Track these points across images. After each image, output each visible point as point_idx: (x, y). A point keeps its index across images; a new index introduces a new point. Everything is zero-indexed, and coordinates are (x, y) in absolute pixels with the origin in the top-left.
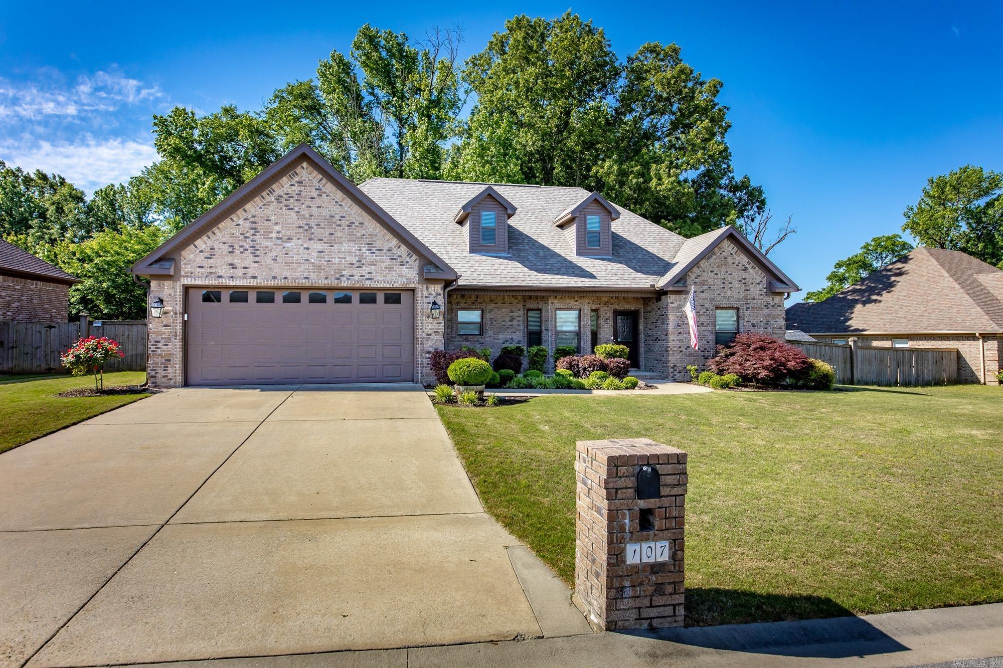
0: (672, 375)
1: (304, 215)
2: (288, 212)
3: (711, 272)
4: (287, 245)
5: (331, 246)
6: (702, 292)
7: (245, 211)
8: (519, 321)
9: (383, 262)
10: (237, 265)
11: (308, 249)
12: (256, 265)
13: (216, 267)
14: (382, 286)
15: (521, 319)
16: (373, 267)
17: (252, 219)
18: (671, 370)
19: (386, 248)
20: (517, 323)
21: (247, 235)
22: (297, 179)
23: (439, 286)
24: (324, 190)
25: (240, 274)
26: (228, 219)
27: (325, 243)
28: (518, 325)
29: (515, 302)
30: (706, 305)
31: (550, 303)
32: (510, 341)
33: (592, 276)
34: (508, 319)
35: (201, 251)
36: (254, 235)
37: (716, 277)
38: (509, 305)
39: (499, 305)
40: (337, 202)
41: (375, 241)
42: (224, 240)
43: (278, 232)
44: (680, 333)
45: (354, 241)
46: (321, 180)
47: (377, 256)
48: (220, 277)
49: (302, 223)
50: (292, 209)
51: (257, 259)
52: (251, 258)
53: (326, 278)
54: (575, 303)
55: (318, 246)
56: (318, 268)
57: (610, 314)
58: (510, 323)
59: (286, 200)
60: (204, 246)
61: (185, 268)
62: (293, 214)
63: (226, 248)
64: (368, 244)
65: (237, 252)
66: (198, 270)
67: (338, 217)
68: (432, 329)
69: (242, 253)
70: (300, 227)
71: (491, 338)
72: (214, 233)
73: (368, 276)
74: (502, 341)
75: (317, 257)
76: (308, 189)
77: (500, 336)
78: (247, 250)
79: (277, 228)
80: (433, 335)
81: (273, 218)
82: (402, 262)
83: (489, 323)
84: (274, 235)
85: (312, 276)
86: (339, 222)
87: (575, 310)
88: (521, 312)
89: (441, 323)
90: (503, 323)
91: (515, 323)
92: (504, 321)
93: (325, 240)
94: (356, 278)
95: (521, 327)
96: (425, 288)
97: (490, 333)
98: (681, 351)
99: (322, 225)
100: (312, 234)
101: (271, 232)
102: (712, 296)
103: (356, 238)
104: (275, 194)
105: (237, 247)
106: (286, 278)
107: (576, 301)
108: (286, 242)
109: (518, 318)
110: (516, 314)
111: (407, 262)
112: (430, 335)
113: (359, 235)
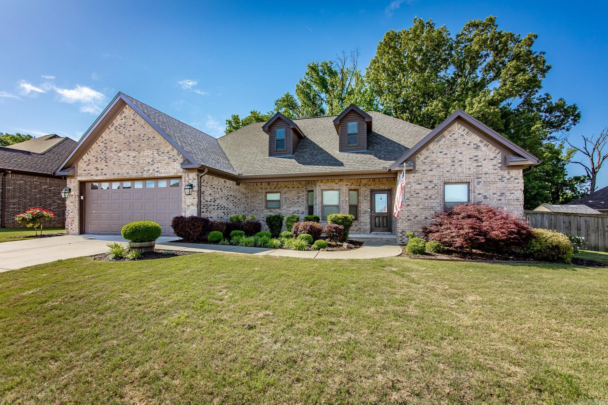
0: (400, 239)
1: (126, 136)
2: (119, 135)
3: (441, 152)
4: (119, 154)
5: (139, 153)
6: (431, 170)
7: (102, 137)
8: (303, 199)
9: (165, 160)
10: (99, 168)
11: (128, 156)
12: (106, 167)
13: (91, 170)
14: (163, 175)
15: (305, 197)
16: (159, 164)
17: (105, 142)
18: (400, 235)
19: (166, 151)
20: (301, 200)
21: (103, 151)
22: (124, 115)
23: (195, 173)
24: (136, 120)
25: (100, 173)
26: (95, 143)
27: (136, 151)
28: (303, 202)
29: (300, 187)
30: (435, 181)
31: (317, 186)
32: (298, 212)
33: (341, 164)
34: (296, 198)
35: (85, 162)
36: (106, 150)
37: (445, 156)
38: (297, 189)
39: (291, 188)
40: (142, 126)
41: (160, 148)
42: (94, 155)
43: (116, 148)
44: (408, 205)
45: (150, 148)
46: (134, 114)
47: (161, 157)
48: (92, 175)
49: (126, 141)
50: (121, 133)
51: (107, 164)
52: (105, 164)
53: (137, 173)
54: (336, 185)
55: (133, 154)
56: (133, 166)
57: (368, 193)
58: (297, 201)
59: (119, 128)
60: (86, 159)
61: (80, 172)
62: (122, 136)
63: (94, 159)
64: (157, 150)
65: (99, 161)
66: (84, 172)
67: (142, 135)
68: (190, 202)
69: (101, 161)
70: (125, 143)
71: (286, 210)
72: (90, 152)
73: (157, 170)
74: (292, 212)
75: (133, 160)
76: (129, 120)
77: (291, 209)
78: (102, 159)
79: (115, 145)
80: (191, 206)
81: (113, 140)
82: (174, 159)
83: (284, 200)
84: (114, 150)
85: (130, 172)
86: (143, 138)
87: (336, 190)
88: (305, 193)
89: (195, 198)
90: (293, 201)
91: (300, 200)
92: (293, 199)
93: (136, 149)
94: (151, 171)
95: (304, 203)
96: (186, 176)
97: (285, 207)
98: (409, 220)
99: (135, 140)
100: (131, 147)
101: (113, 148)
102: (441, 173)
103: (151, 146)
104: (114, 126)
105: (99, 158)
106: (119, 174)
107: (337, 184)
108: (119, 153)
109: (303, 197)
110: (302, 195)
111: (177, 159)
112: (189, 206)
113: (153, 144)
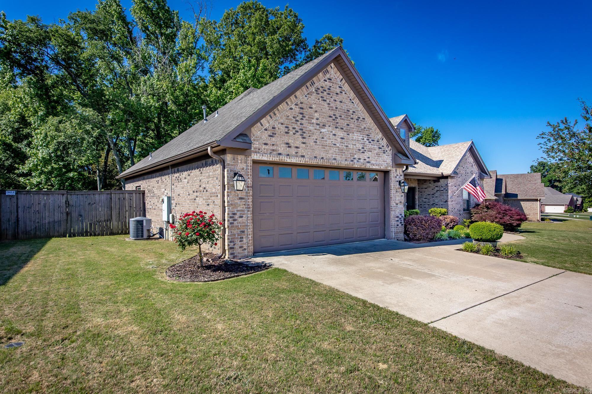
1: (332, 107)
2: (322, 103)
4: (323, 130)
5: (348, 134)
7: (296, 97)
9: (375, 150)
10: (292, 145)
11: (335, 135)
12: (304, 145)
13: (277, 145)
14: (375, 168)
16: (370, 153)
17: (300, 105)
19: (376, 140)
21: (297, 119)
22: (328, 76)
23: (401, 169)
24: (344, 89)
25: (294, 153)
26: (285, 103)
27: (344, 131)
35: (266, 130)
36: (302, 119)
40: (350, 100)
41: (371, 134)
42: (282, 121)
43: (317, 119)
45: (360, 132)
46: (342, 80)
47: (372, 145)
48: (280, 154)
49: (331, 113)
50: (325, 101)
51: (304, 140)
52: (301, 139)
53: (346, 160)
55: (341, 134)
56: (341, 151)
59: (322, 92)
60: (267, 125)
61: (255, 145)
62: (325, 104)
63: (283, 129)
64: (368, 135)
65: (291, 133)
66: (264, 146)
67: (351, 111)
68: (399, 200)
69: (294, 134)
70: (330, 117)
72: (275, 114)
73: (367, 160)
75: (341, 143)
76: (335, 86)
78: (297, 132)
79: (317, 115)
81: (314, 106)
82: (384, 151)
84: (314, 121)
85: (338, 158)
86: (352, 116)
93: (345, 128)
94: (362, 161)
96: (395, 171)
99: (343, 116)
100: (337, 123)
101: (313, 119)
103: (362, 129)
104: (315, 85)
105: (291, 128)
106: (322, 158)
108: (322, 128)
111: (387, 151)
112: (398, 204)
113: (363, 127)
